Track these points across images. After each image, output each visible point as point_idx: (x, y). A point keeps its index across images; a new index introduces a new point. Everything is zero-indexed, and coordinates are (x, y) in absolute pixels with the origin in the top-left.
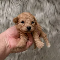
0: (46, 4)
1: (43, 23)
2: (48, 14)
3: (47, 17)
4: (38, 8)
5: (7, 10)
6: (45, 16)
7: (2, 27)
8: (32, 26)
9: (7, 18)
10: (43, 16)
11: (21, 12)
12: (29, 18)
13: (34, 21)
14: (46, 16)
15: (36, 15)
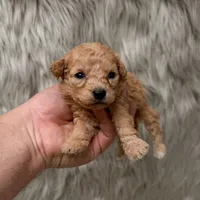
0: (158, 9)
1: (146, 70)
2: (165, 43)
3: (162, 52)
4: (131, 21)
5: (30, 31)
6: (153, 50)
7: (16, 85)
8: (110, 86)
9: (29, 57)
10: (146, 49)
11: (74, 36)
12: (100, 62)
13: (116, 71)
14: (158, 50)
15: (125, 45)
